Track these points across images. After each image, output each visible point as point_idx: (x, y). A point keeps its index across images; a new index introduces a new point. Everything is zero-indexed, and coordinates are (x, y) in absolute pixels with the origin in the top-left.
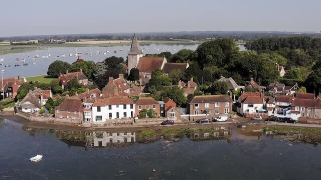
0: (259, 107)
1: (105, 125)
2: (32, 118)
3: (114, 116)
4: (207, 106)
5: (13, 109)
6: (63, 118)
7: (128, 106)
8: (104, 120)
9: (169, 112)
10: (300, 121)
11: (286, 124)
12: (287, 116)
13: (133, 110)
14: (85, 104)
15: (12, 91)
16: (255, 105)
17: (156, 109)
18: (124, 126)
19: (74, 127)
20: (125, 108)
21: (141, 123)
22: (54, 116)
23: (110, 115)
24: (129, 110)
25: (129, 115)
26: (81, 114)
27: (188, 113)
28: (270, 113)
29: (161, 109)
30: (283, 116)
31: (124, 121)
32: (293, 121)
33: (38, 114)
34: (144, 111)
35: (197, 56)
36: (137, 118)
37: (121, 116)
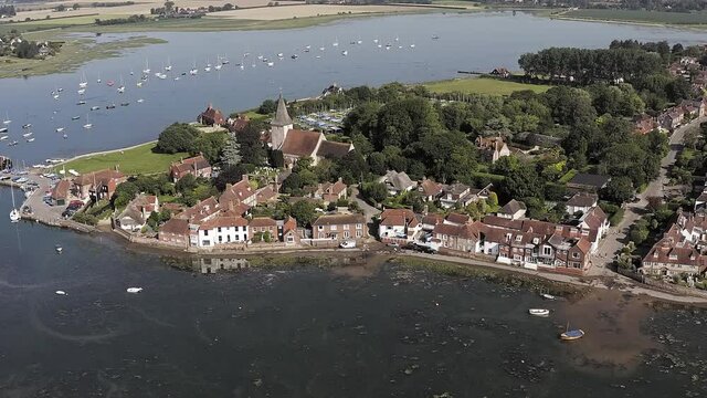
0: (400, 229)
1: (213, 250)
2: (133, 239)
3: (225, 240)
4: (334, 228)
5: (109, 221)
6: (169, 240)
7: (241, 228)
8: (212, 244)
9: (287, 236)
10: (442, 252)
11: (423, 255)
12: (427, 244)
13: (247, 232)
14: (192, 226)
15: (107, 191)
16: (395, 227)
17: (273, 232)
18: (234, 252)
19: (179, 251)
20: (237, 230)
21: (253, 248)
22: (157, 237)
23: (220, 238)
24: (241, 233)
25: (242, 238)
26: (186, 238)
27: (311, 237)
28: (410, 239)
29: (280, 231)
30: (423, 244)
31: (234, 246)
32: (431, 252)
33: (139, 233)
34: (259, 234)
35: (375, 125)
36: (250, 242)
37: (233, 239)
